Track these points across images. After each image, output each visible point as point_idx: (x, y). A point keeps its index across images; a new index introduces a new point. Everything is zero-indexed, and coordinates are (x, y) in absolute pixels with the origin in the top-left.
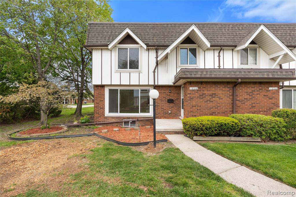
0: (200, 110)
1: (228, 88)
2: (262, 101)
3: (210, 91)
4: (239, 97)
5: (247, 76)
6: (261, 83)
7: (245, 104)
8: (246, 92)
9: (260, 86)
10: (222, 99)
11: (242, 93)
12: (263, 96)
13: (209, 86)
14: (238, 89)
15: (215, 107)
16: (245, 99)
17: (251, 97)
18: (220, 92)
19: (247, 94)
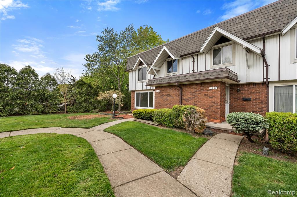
0: (161, 105)
1: (178, 89)
2: (203, 100)
3: (166, 92)
4: (185, 97)
5: (183, 80)
6: (202, 84)
7: (189, 102)
8: (190, 93)
9: (202, 87)
10: (173, 98)
11: (188, 93)
12: (204, 95)
13: (166, 89)
14: (185, 90)
15: (169, 104)
16: (189, 98)
17: (194, 96)
18: (172, 93)
19: (191, 94)
